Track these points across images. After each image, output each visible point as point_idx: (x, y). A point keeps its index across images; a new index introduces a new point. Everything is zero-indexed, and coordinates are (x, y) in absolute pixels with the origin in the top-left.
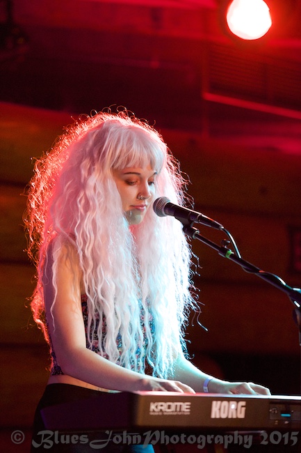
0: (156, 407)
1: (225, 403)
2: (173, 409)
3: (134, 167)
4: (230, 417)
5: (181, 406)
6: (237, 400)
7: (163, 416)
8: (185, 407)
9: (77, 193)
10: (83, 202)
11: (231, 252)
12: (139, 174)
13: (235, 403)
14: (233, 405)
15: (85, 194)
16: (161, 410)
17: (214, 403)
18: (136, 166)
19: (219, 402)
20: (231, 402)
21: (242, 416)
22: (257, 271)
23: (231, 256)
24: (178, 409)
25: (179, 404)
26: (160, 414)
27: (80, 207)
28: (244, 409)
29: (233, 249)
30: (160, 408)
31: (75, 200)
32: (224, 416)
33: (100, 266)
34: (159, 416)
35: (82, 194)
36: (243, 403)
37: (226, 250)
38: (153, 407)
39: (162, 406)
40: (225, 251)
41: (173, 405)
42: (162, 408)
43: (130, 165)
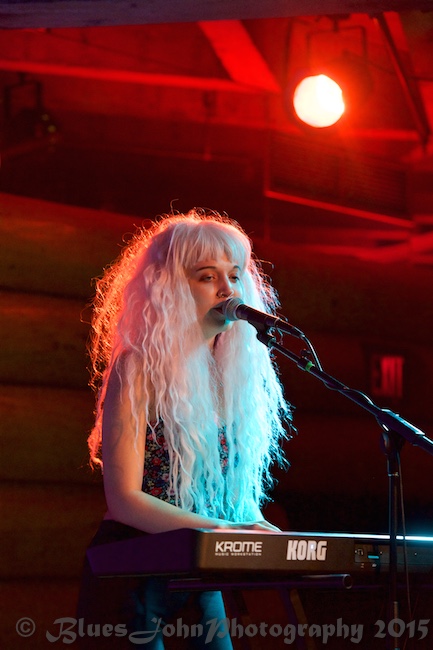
0: (223, 547)
1: (303, 543)
2: (242, 548)
3: (207, 260)
4: (308, 559)
5: (251, 545)
6: (318, 539)
7: (230, 557)
8: (256, 547)
9: (142, 304)
10: (149, 313)
11: (311, 364)
12: (214, 268)
13: (315, 542)
14: (312, 545)
15: (151, 304)
16: (228, 550)
17: (290, 542)
18: (209, 259)
19: (296, 542)
20: (310, 542)
21: (322, 557)
22: (342, 388)
23: (312, 369)
24: (248, 550)
25: (248, 543)
26: (227, 554)
27: (147, 319)
28: (324, 550)
29: (314, 361)
30: (226, 548)
31: (142, 311)
32: (301, 558)
33: (172, 384)
34: (225, 556)
35: (147, 304)
36: (324, 543)
37: (307, 362)
38: (218, 546)
39: (229, 545)
40: (304, 364)
41: (242, 545)
42: (230, 548)
43: (201, 258)
